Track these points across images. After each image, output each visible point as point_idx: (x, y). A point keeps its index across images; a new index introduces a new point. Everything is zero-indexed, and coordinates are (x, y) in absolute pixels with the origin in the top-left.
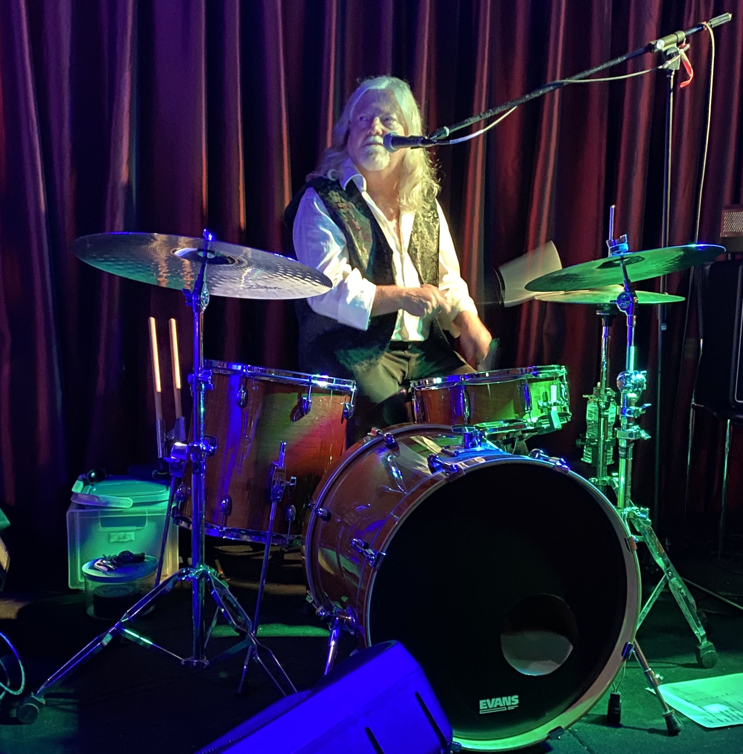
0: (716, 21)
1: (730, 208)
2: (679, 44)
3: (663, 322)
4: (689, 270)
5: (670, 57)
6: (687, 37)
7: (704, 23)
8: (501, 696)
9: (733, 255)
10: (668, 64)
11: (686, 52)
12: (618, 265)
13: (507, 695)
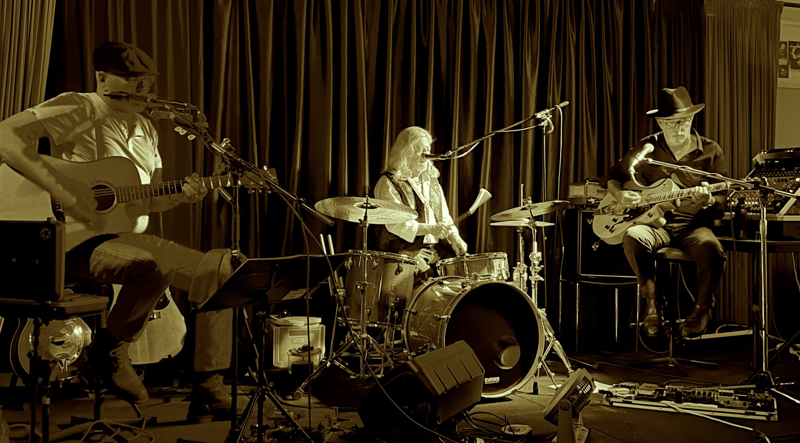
0: (563, 105)
1: (572, 184)
2: (547, 114)
3: (546, 236)
4: (555, 212)
5: (543, 121)
6: (550, 111)
7: (557, 106)
8: (493, 377)
9: (576, 206)
10: (542, 124)
11: (550, 118)
12: (528, 209)
13: (495, 377)
